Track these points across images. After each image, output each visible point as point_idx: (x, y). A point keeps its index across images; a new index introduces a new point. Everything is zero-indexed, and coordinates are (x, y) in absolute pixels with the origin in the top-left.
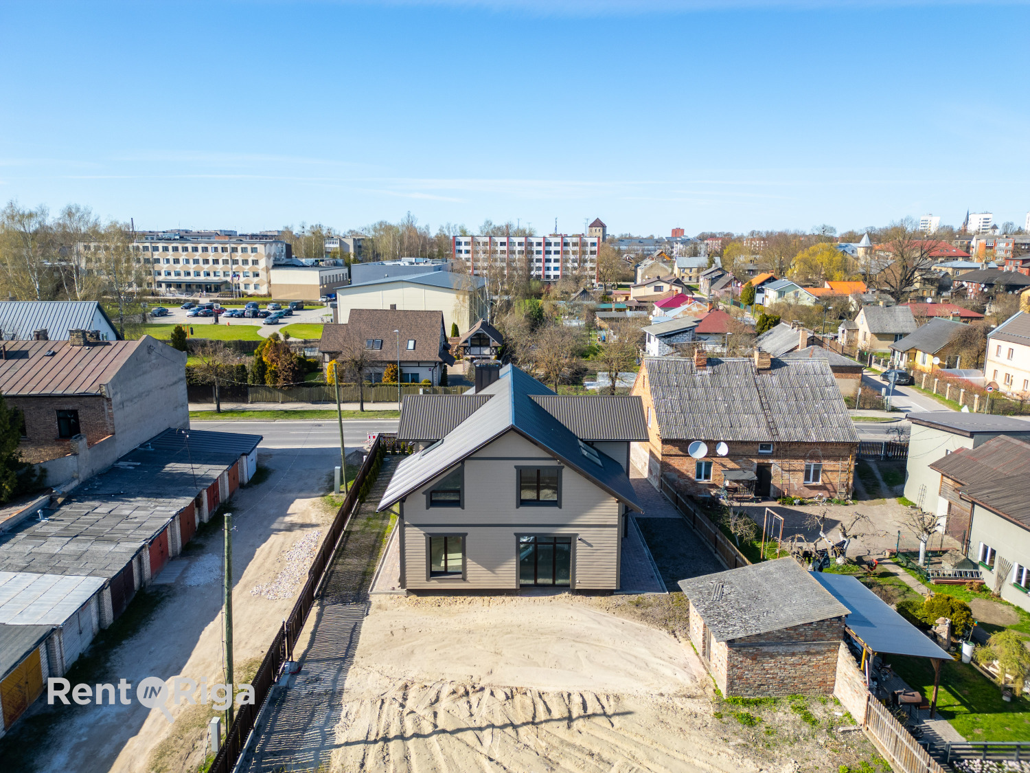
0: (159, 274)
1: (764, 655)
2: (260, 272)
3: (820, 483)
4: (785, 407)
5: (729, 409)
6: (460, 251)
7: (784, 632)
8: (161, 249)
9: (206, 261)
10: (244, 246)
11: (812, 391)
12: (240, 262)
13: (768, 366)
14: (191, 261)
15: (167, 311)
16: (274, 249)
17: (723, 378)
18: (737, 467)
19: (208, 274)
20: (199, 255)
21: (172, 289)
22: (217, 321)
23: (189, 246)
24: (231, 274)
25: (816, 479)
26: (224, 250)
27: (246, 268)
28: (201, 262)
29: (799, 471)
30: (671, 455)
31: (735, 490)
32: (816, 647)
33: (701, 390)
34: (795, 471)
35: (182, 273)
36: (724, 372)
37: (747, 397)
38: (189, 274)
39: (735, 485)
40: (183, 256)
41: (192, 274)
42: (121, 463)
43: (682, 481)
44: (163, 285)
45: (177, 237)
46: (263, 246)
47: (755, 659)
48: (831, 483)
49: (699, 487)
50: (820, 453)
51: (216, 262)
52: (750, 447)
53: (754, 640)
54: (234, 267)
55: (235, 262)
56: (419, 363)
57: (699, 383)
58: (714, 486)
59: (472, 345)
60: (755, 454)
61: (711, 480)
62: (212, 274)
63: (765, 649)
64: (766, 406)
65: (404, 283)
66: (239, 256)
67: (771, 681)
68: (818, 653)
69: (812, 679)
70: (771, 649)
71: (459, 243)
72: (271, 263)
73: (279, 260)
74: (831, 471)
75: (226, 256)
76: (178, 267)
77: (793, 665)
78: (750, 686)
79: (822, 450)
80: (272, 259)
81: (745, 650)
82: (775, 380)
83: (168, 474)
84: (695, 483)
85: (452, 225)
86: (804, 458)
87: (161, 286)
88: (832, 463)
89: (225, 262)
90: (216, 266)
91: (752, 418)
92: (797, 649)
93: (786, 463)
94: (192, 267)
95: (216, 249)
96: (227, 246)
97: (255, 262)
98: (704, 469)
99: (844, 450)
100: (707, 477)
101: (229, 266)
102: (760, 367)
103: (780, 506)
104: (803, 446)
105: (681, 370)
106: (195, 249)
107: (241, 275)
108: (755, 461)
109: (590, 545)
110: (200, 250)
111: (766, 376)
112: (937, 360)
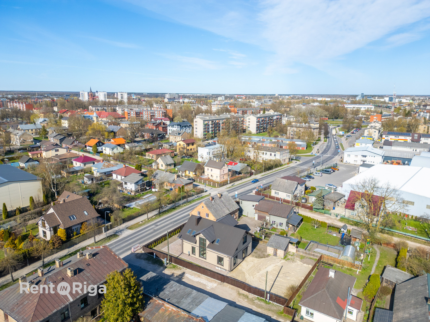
17: (216, 202)
33: (215, 206)
57: (213, 204)
102: (220, 197)
105: (209, 202)
112: (194, 173)
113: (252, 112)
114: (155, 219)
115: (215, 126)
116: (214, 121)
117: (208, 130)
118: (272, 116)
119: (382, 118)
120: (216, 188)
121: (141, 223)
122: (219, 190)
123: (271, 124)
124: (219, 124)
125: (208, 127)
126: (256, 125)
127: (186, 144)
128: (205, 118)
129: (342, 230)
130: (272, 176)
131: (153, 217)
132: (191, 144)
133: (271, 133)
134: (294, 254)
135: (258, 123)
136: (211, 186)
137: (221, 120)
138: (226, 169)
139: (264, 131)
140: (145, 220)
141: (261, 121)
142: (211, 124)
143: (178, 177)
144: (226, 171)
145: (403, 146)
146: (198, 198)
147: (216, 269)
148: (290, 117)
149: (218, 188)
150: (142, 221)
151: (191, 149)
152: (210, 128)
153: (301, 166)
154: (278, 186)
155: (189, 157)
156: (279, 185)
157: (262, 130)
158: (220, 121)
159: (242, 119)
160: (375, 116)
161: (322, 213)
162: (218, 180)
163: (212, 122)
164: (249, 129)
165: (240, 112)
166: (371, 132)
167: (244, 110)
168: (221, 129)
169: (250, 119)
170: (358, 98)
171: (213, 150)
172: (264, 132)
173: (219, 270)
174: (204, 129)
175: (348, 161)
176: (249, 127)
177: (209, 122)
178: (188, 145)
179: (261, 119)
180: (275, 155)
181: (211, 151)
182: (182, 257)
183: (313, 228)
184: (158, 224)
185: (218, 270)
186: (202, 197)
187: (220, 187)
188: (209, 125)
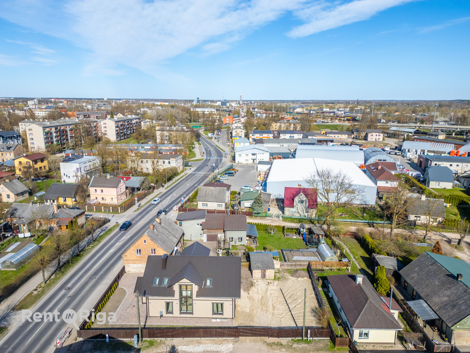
112: (74, 199)
113: (97, 117)
114: (57, 279)
115: (60, 134)
116: (59, 128)
117: (52, 141)
118: (131, 120)
119: (234, 119)
120: (119, 213)
121: (35, 292)
122: (126, 216)
123: (131, 129)
124: (66, 132)
125: (51, 136)
126: (115, 131)
127: (33, 161)
128: (43, 124)
129: (302, 230)
130: (178, 187)
131: (52, 277)
132: (40, 160)
133: (139, 138)
134: (279, 270)
135: (118, 129)
136: (111, 213)
137: (68, 127)
138: (122, 186)
139: (125, 137)
140: (40, 286)
141: (119, 125)
142: (55, 132)
143: (58, 209)
144: (123, 189)
145: (272, 143)
146: (104, 232)
147: (214, 322)
148: (146, 121)
149: (123, 214)
150: (35, 290)
151: (41, 168)
152: (54, 138)
153: (199, 171)
154: (205, 196)
155: (44, 179)
156: (205, 194)
157: (122, 136)
158: (66, 127)
159: (95, 124)
160: (227, 118)
161: (263, 217)
162: (115, 202)
163: (56, 128)
164: (106, 136)
165: (81, 117)
166: (238, 132)
167: (85, 114)
168: (69, 138)
169: (105, 124)
170: (195, 102)
171: (85, 165)
172: (125, 139)
173: (219, 322)
174: (45, 139)
175: (240, 161)
176: (106, 134)
177: (51, 129)
178: (36, 162)
179: (119, 123)
180: (169, 163)
181: (83, 166)
182: (152, 323)
183: (270, 235)
184: (69, 285)
185: (217, 322)
186: (110, 230)
187: (124, 211)
188: (51, 134)
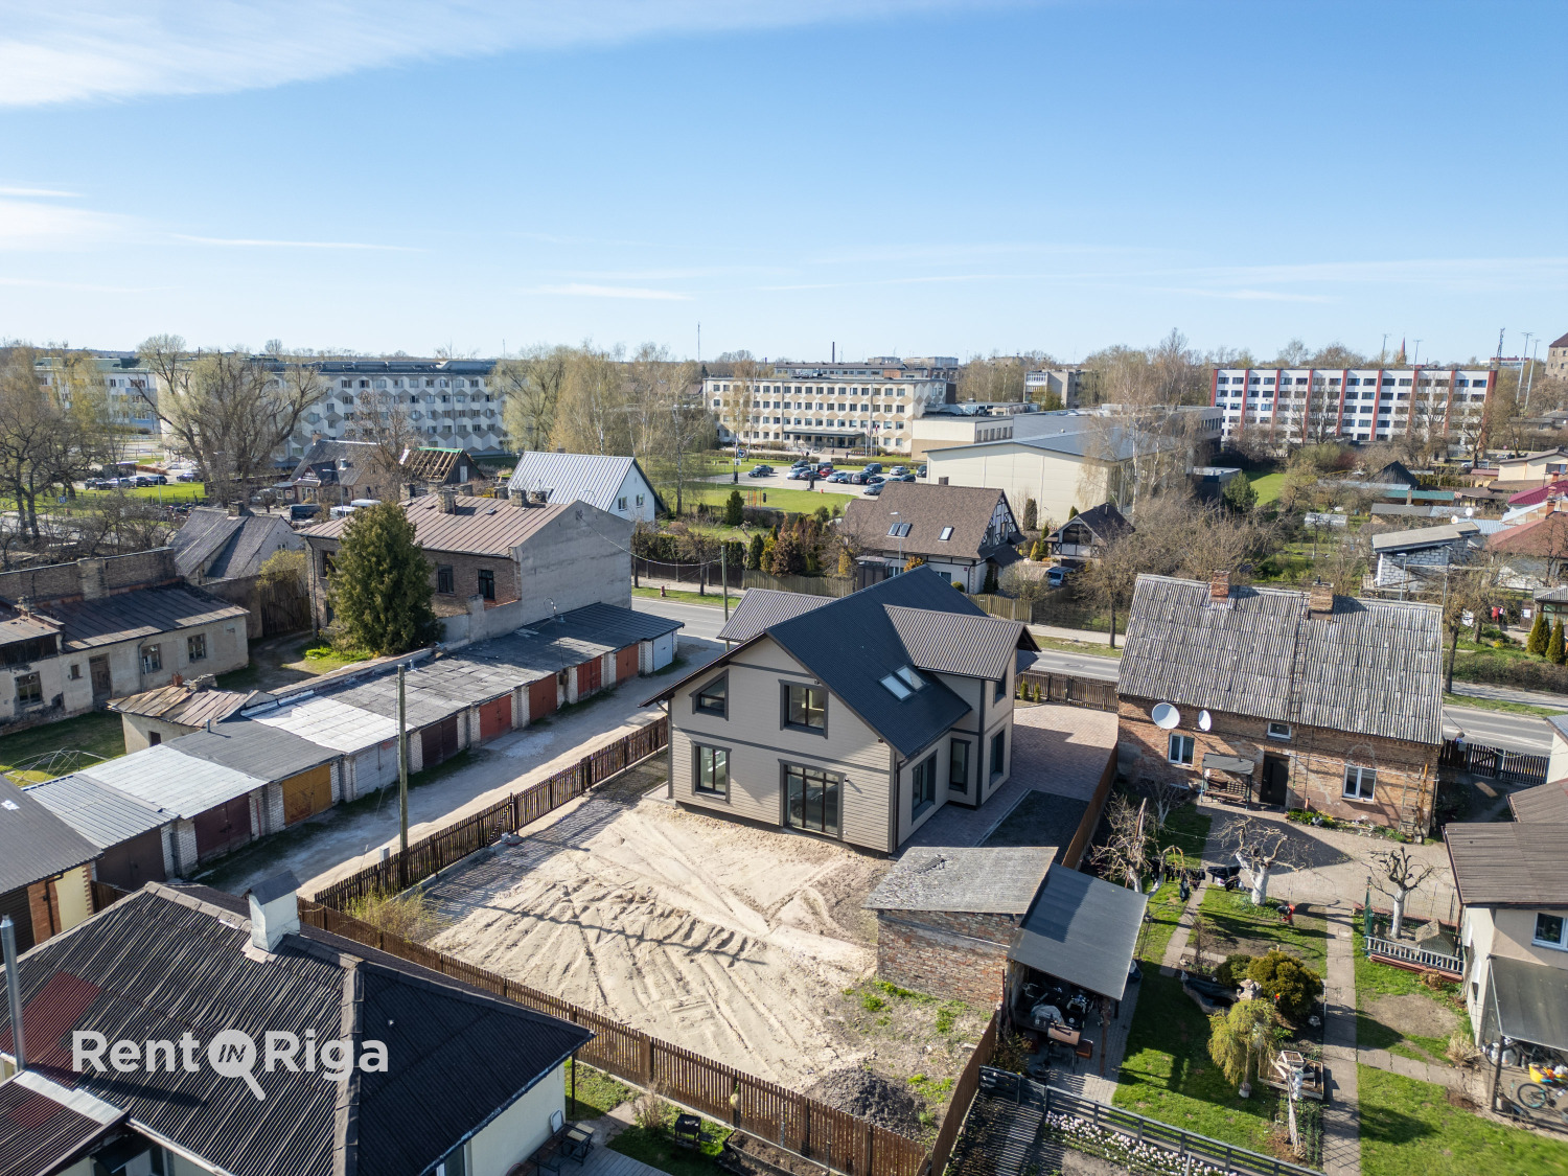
0: (789, 422)
1: (920, 939)
2: (905, 422)
3: (1371, 801)
4: (1330, 672)
5: (1236, 667)
6: (1224, 393)
7: (941, 917)
8: (793, 390)
9: (842, 407)
10: (888, 386)
11: (1390, 656)
12: (882, 409)
13: (1329, 608)
14: (825, 406)
15: (772, 470)
16: (927, 391)
17: (1249, 619)
18: (1233, 752)
19: (843, 424)
20: (834, 399)
21: (801, 442)
22: (812, 486)
23: (825, 386)
24: (869, 424)
25: (1366, 793)
26: (865, 391)
27: (889, 416)
28: (836, 407)
29: (1334, 774)
30: (1132, 719)
31: (1223, 785)
32: (983, 947)
33: (1204, 632)
34: (1327, 773)
35: (814, 422)
36: (1254, 609)
37: (1274, 651)
38: (820, 423)
39: (1226, 777)
40: (816, 399)
41: (825, 423)
42: (524, 631)
43: (1147, 759)
44: (792, 436)
45: (815, 375)
46: (912, 387)
47: (909, 942)
48: (1392, 805)
49: (1173, 772)
50: (1373, 753)
51: (853, 407)
52: (1252, 725)
53: (907, 917)
54: (875, 414)
55: (876, 408)
56: (952, 560)
57: (1206, 621)
58: (1195, 774)
59: (1066, 541)
60: (1260, 736)
61: (1192, 767)
62: (847, 424)
63: (921, 932)
64: (1299, 668)
65: (1017, 447)
66: (881, 400)
67: (930, 975)
68: (985, 955)
69: (980, 987)
70: (927, 934)
71: (1224, 380)
72: (922, 409)
73: (934, 406)
74: (1391, 785)
75: (865, 400)
76: (810, 414)
77: (955, 961)
78: (904, 974)
79: (1375, 748)
80: (923, 404)
81: (896, 928)
82: (1334, 630)
83: (560, 649)
84: (1168, 765)
85: (1228, 350)
86: (1343, 755)
87: (789, 438)
88: (1394, 772)
89: (865, 408)
90: (853, 412)
91: (1268, 682)
92: (959, 943)
93: (1315, 760)
94: (825, 414)
95: (855, 390)
96: (869, 386)
97: (901, 409)
98: (1182, 746)
99: (1416, 754)
100: (1187, 759)
101: (869, 413)
102: (1313, 607)
103: (1285, 821)
104: (1342, 737)
105: (1186, 599)
106: (831, 391)
107: (882, 425)
108: (1261, 748)
109: (858, 790)
110: (837, 391)
111: (1321, 623)
